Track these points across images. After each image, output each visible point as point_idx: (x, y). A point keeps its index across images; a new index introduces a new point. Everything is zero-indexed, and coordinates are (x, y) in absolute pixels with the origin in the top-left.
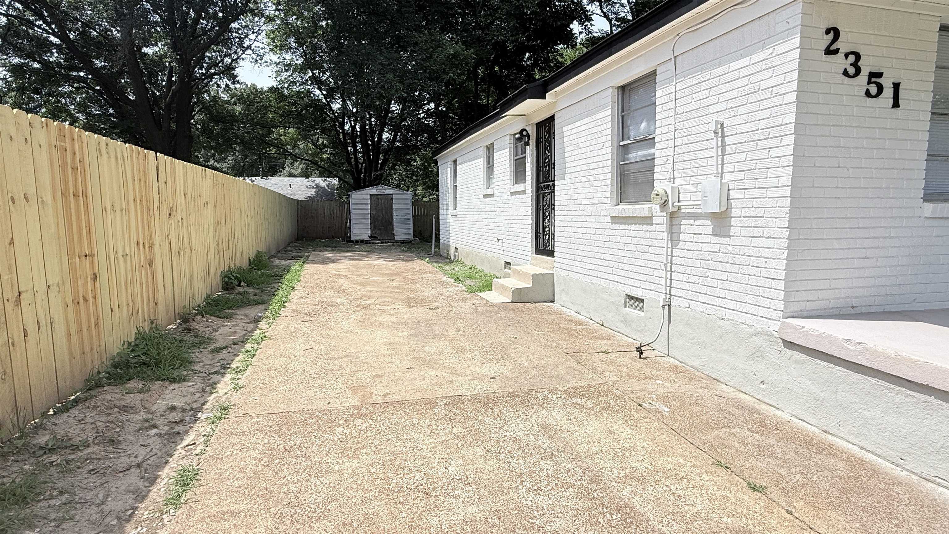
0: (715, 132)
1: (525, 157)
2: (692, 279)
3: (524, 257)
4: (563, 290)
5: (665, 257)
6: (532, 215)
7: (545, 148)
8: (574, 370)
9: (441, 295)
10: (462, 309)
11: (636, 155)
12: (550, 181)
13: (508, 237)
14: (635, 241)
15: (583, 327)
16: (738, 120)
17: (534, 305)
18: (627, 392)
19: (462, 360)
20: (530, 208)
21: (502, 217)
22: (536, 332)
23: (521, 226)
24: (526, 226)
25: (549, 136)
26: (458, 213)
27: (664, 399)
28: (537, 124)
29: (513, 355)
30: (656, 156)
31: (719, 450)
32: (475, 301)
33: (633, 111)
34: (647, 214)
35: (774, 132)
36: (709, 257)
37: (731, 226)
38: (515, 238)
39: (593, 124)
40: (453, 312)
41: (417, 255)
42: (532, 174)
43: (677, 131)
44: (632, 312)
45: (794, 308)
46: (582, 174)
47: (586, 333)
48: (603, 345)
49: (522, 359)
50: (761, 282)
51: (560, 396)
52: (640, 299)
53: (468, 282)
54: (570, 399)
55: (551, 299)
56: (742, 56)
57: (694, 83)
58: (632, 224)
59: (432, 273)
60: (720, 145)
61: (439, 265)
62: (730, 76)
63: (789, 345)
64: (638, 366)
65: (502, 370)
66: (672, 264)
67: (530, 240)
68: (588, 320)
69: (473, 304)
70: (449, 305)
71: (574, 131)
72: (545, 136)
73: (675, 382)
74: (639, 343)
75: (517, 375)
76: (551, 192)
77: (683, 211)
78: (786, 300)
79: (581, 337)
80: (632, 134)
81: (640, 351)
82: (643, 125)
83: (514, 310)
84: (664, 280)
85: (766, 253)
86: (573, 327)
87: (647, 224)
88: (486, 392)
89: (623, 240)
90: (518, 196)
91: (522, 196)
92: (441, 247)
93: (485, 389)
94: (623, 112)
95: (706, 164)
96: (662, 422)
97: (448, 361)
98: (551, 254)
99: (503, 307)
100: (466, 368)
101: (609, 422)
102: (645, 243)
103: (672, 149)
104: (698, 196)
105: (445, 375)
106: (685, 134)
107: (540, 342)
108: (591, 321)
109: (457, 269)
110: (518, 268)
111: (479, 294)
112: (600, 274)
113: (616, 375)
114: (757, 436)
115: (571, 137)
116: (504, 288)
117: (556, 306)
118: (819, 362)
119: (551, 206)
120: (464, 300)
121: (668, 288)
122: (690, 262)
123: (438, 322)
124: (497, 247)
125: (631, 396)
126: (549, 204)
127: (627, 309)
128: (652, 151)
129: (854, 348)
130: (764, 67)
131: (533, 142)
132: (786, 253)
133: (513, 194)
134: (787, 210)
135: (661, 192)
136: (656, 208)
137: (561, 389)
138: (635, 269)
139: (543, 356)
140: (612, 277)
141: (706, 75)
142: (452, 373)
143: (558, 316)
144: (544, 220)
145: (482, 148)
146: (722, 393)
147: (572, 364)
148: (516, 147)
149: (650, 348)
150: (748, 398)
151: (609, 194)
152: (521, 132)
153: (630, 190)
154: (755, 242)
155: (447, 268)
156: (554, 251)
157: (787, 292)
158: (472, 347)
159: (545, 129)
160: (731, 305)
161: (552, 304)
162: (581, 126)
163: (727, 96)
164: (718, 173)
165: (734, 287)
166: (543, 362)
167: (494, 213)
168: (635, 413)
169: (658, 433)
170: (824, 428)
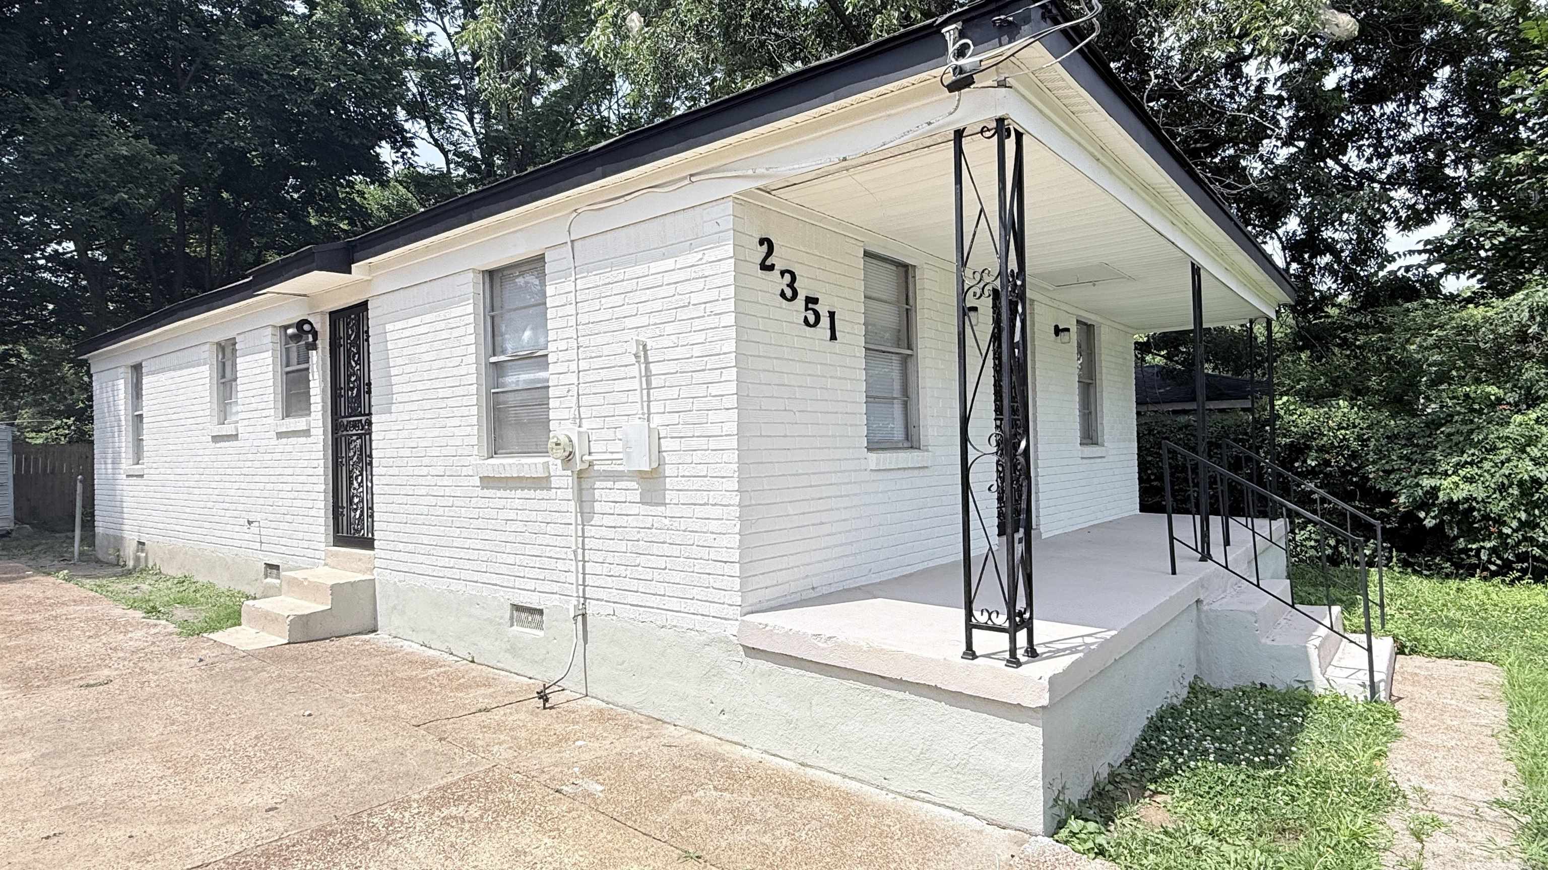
0: (636, 356)
1: (308, 369)
2: (616, 570)
3: (310, 553)
4: (394, 608)
5: (573, 539)
6: (326, 475)
7: (349, 357)
8: (436, 754)
9: (115, 649)
10: (174, 674)
11: (517, 379)
12: (360, 415)
13: (271, 517)
14: (522, 516)
15: (439, 670)
16: (666, 342)
17: (337, 643)
18: (533, 773)
19: (192, 787)
20: (322, 462)
21: (257, 479)
22: (350, 695)
23: (303, 495)
24: (314, 496)
25: (358, 336)
26: (146, 471)
27: (592, 772)
28: (331, 313)
29: (309, 751)
30: (550, 384)
31: (683, 833)
32: (204, 652)
33: (510, 311)
34: (541, 473)
35: (712, 362)
36: (639, 536)
37: (665, 490)
38: (289, 518)
39: (442, 325)
40: (153, 685)
41: (31, 563)
42: (323, 401)
43: (581, 349)
44: (524, 633)
45: (752, 598)
46: (427, 405)
47: (445, 682)
48: (479, 697)
49: (330, 755)
50: (711, 567)
51: (416, 811)
52: (535, 610)
53: (180, 612)
54: (437, 813)
55: (371, 627)
56: (664, 257)
57: (602, 282)
58: (516, 489)
59: (82, 602)
60: (643, 373)
61: (98, 582)
62: (650, 281)
63: (752, 652)
64: (543, 724)
65: (289, 787)
66: (584, 549)
67: (322, 521)
68: (446, 656)
69: (201, 660)
70: (137, 670)
71: (407, 333)
72: (349, 337)
73: (605, 738)
74: (541, 684)
75: (323, 789)
76: (365, 434)
77: (596, 468)
78: (743, 592)
79: (438, 689)
80: (509, 346)
81: (543, 696)
82: (527, 334)
83: (296, 659)
84: (574, 575)
85: (714, 526)
86: (418, 672)
87: (542, 489)
88: (259, 843)
89: (504, 514)
90: (293, 440)
91: (302, 440)
92: (97, 542)
93: (257, 836)
94: (493, 310)
95: (625, 400)
96: (597, 810)
97: (154, 797)
98: (368, 544)
99: (271, 655)
100: (203, 802)
101: (512, 836)
102: (540, 519)
103: (575, 375)
104: (619, 446)
105: (151, 829)
106: (593, 355)
107: (361, 714)
108: (452, 658)
109: (145, 587)
110: (299, 575)
111: (212, 636)
112: (464, 575)
113: (510, 748)
114: (727, 795)
115: (401, 343)
116: (267, 620)
117: (381, 638)
118: (788, 669)
119: (366, 459)
120: (174, 653)
121: (581, 588)
122: (611, 545)
123: (116, 713)
124: (247, 537)
125: (542, 779)
126: (361, 454)
127: (515, 628)
128: (542, 375)
129: (825, 645)
130: (694, 275)
131: (324, 342)
132: (738, 526)
133: (280, 435)
134: (735, 467)
135: (564, 440)
136: (556, 465)
137: (417, 797)
138: (526, 560)
139: (370, 740)
140: (485, 578)
141: (617, 275)
142: (169, 822)
143: (388, 657)
144: (351, 483)
145: (208, 346)
146: (671, 740)
147: (430, 743)
148: (287, 350)
149: (557, 688)
150: (705, 738)
151: (474, 441)
152: (300, 324)
153: (510, 434)
154: (700, 511)
155: (120, 586)
156: (373, 540)
157: (744, 579)
158: (210, 753)
159: (348, 324)
160: (674, 604)
161: (372, 635)
162: (420, 324)
163: (648, 307)
164: (643, 414)
165: (677, 577)
166: (373, 752)
167: (237, 471)
168: (552, 808)
169: (593, 833)
170: (801, 760)
